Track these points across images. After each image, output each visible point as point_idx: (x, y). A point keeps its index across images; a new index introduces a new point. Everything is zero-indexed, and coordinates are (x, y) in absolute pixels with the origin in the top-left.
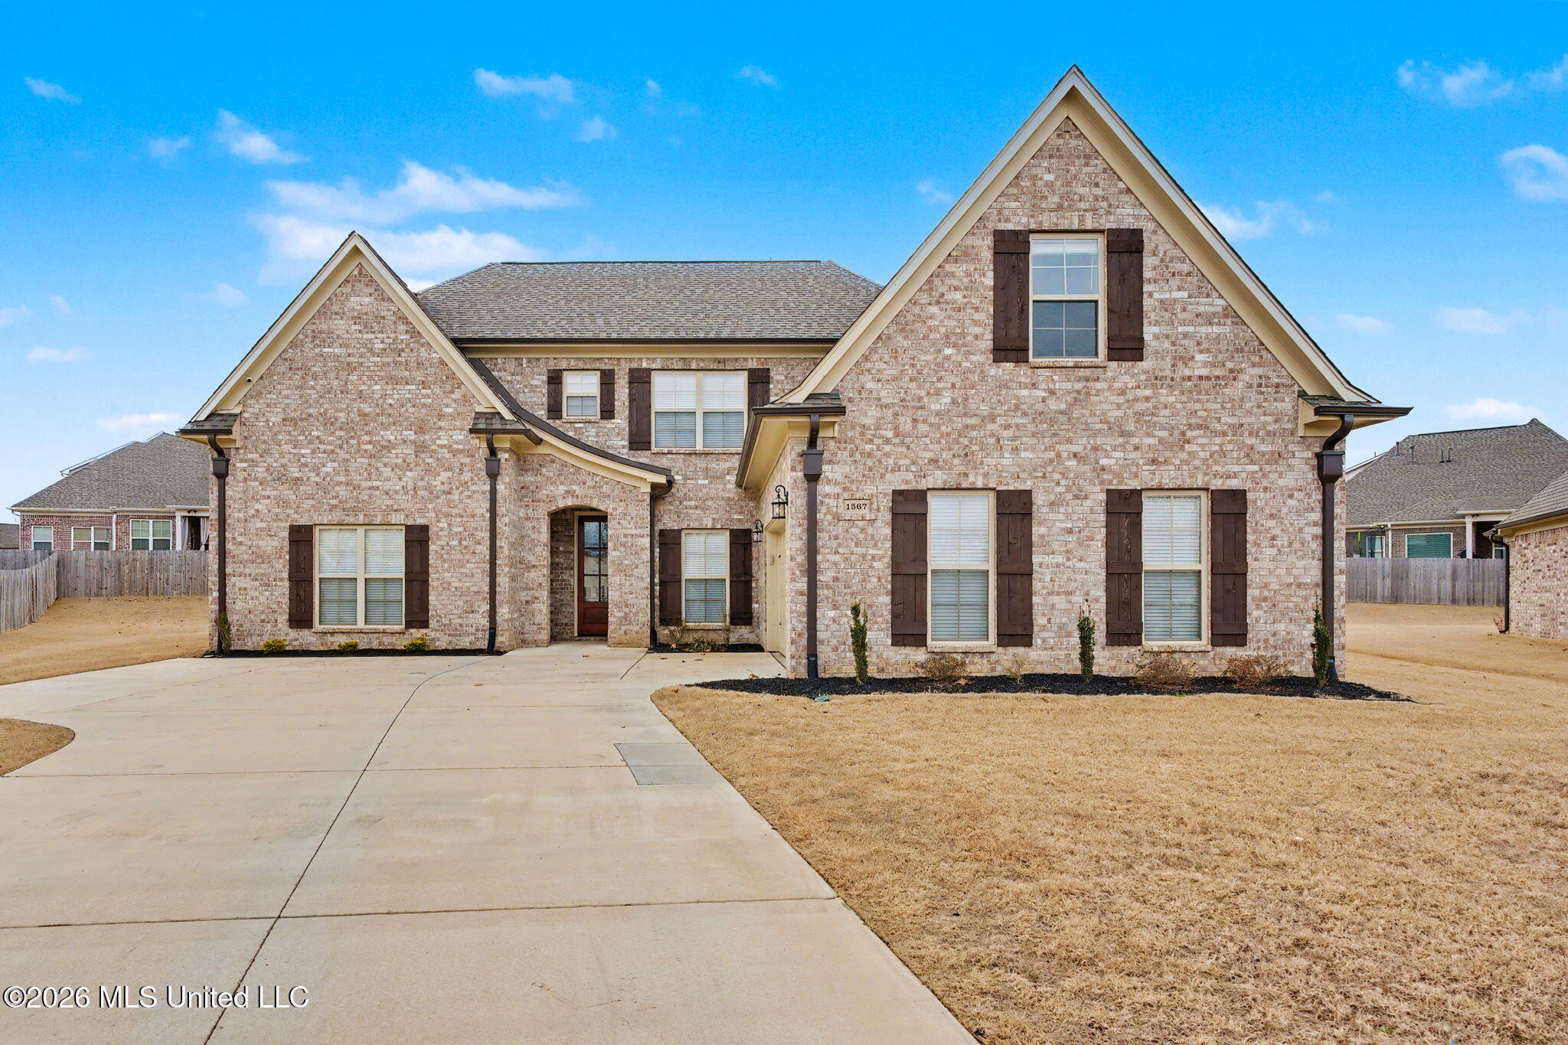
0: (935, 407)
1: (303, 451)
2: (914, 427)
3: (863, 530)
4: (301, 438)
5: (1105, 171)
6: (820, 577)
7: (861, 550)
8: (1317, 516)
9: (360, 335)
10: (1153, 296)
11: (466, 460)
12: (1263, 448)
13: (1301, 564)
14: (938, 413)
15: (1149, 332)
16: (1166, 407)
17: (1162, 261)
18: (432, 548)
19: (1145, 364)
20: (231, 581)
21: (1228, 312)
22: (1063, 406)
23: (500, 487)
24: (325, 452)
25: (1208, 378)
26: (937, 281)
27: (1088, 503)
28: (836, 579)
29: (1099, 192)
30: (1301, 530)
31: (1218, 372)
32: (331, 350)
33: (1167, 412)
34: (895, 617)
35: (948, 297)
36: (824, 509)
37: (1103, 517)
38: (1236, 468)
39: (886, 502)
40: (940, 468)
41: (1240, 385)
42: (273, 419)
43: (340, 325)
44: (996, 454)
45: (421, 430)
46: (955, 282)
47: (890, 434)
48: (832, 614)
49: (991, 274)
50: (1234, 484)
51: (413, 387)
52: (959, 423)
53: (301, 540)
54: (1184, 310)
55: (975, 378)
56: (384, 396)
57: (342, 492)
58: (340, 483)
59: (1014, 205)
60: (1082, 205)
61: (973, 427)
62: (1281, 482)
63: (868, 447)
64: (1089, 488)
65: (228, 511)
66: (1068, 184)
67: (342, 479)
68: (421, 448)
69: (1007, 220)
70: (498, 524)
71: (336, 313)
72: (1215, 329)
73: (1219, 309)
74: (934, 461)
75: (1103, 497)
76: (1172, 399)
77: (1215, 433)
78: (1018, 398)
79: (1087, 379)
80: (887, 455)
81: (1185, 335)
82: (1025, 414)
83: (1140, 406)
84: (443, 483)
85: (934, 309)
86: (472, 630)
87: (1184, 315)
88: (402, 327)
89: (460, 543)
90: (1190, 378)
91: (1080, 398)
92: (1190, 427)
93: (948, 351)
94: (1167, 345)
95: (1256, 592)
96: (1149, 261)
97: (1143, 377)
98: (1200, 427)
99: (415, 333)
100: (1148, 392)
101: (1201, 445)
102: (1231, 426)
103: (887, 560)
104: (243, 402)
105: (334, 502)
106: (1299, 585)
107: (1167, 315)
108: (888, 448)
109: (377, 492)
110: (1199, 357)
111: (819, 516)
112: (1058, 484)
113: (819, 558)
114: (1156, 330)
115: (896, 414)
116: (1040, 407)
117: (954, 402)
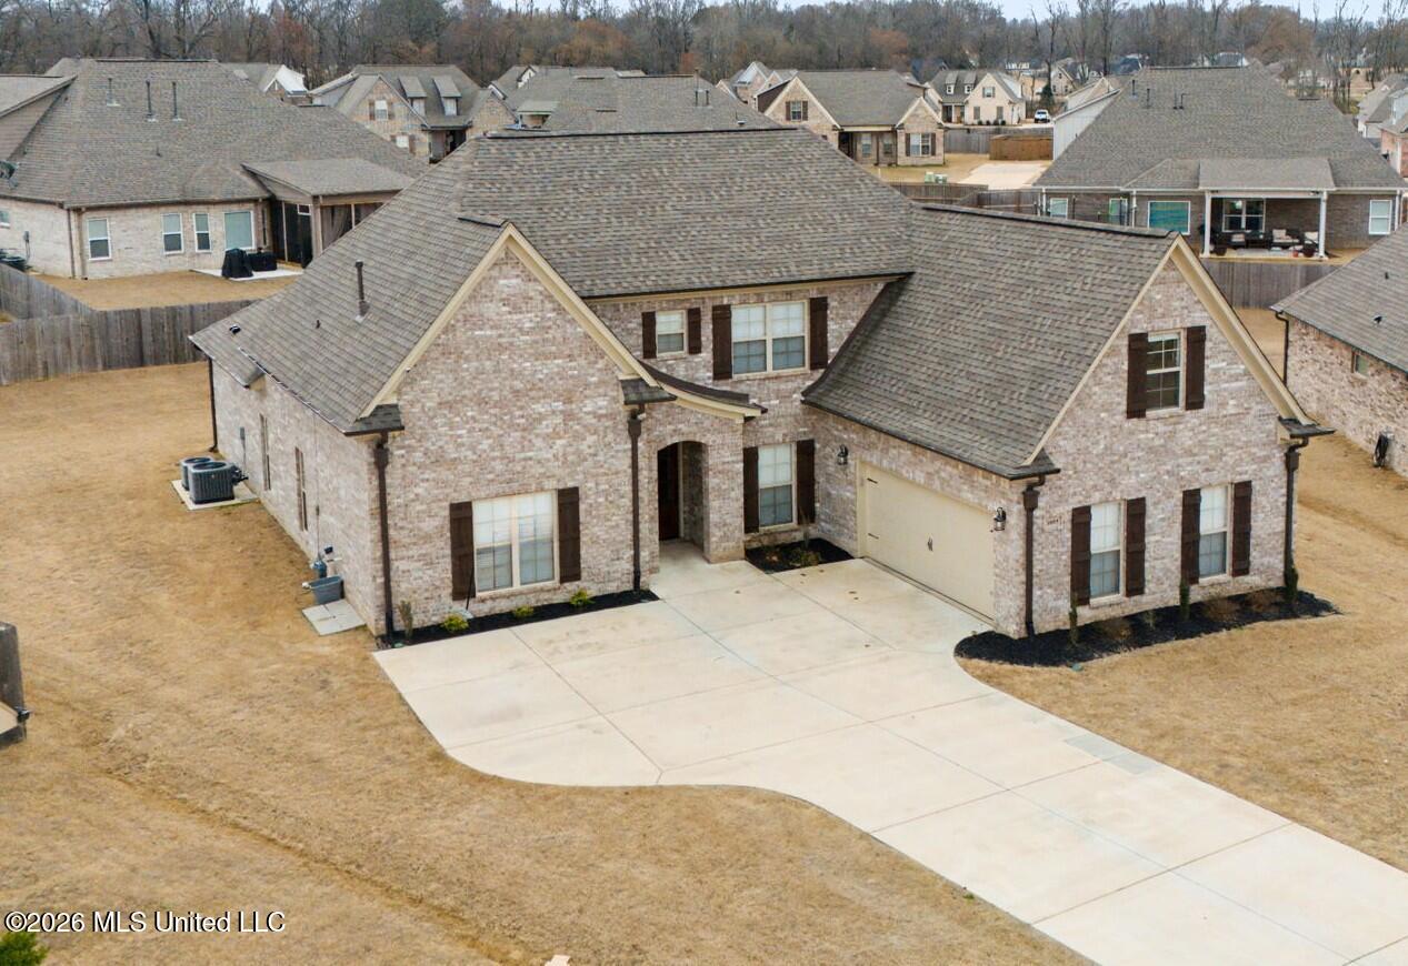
1: (459, 432)
3: (1055, 537)
4: (458, 419)
6: (1034, 571)
7: (1055, 550)
8: (1285, 491)
9: (509, 317)
10: (1210, 365)
11: (609, 424)
12: (1260, 454)
13: (1277, 521)
15: (1207, 391)
17: (1215, 344)
18: (582, 507)
21: (1246, 373)
22: (1162, 442)
23: (640, 444)
24: (480, 430)
25: (1235, 415)
27: (1173, 501)
28: (1042, 570)
30: (1277, 500)
31: (1240, 410)
32: (482, 333)
33: (1214, 439)
34: (1073, 589)
35: (1105, 380)
36: (1036, 527)
37: (1181, 508)
38: (1246, 468)
39: (1069, 517)
41: (1250, 417)
42: (428, 404)
43: (490, 308)
45: (569, 401)
46: (1108, 370)
47: (1071, 472)
49: (1127, 363)
50: (1245, 478)
51: (561, 361)
52: (1108, 459)
53: (461, 516)
54: (1225, 374)
55: (1118, 430)
56: (534, 372)
57: (499, 466)
58: (494, 459)
59: (1140, 317)
60: (1176, 314)
61: (1116, 462)
62: (1269, 473)
63: (1059, 482)
64: (1175, 492)
65: (390, 499)
66: (1168, 300)
67: (497, 454)
68: (568, 416)
69: (1135, 329)
71: (486, 296)
72: (1240, 384)
73: (1242, 371)
74: (1094, 487)
75: (1181, 496)
76: (1216, 430)
77: (1237, 448)
78: (1140, 439)
81: (1225, 390)
82: (1143, 449)
83: (1200, 437)
84: (589, 447)
86: (619, 575)
88: (549, 306)
89: (606, 499)
90: (1226, 416)
91: (1172, 436)
93: (1103, 415)
94: (1216, 397)
95: (1254, 542)
96: (1208, 345)
97: (1204, 418)
98: (1230, 445)
99: (561, 311)
100: (1205, 428)
101: (1230, 456)
102: (1245, 443)
103: (1068, 553)
104: (399, 392)
105: (491, 476)
106: (1276, 534)
108: (1070, 482)
109: (530, 462)
110: (1230, 402)
111: (1033, 531)
112: (1159, 491)
113: (1033, 558)
114: (1211, 388)
116: (1150, 444)
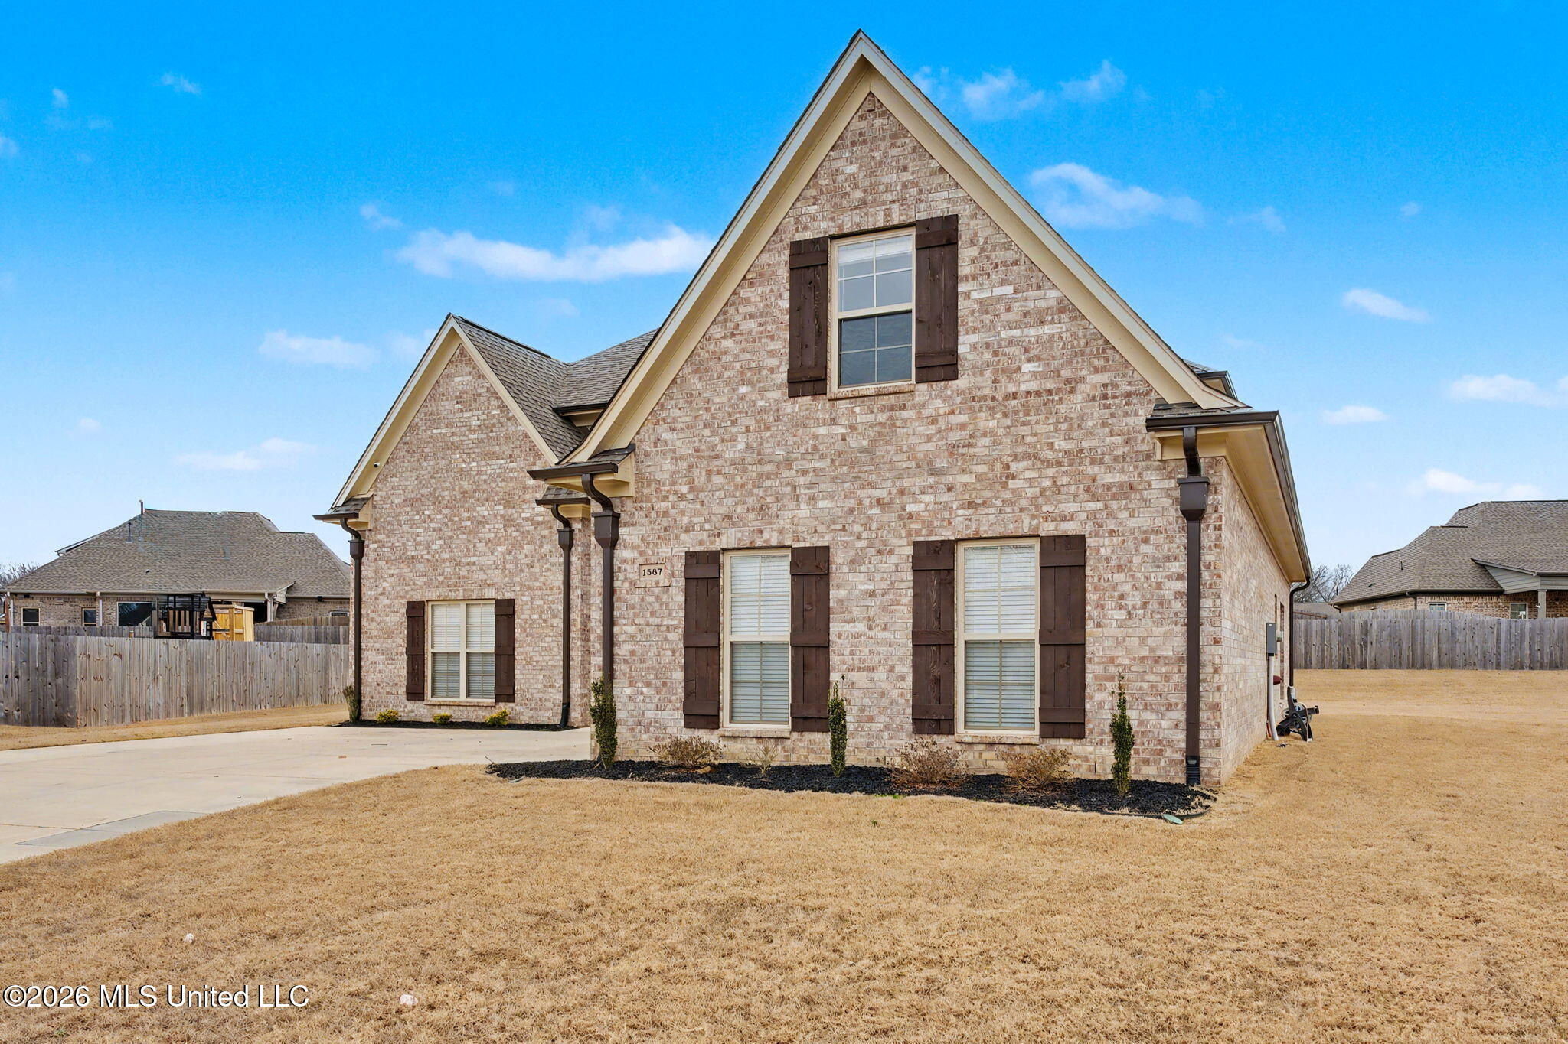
0: (729, 455)
1: (418, 530)
2: (709, 480)
3: (658, 598)
4: (417, 517)
5: (915, 149)
6: (616, 650)
7: (655, 620)
8: (1180, 566)
9: (461, 415)
10: (971, 294)
11: (545, 532)
12: (1108, 479)
13: (1158, 631)
14: (733, 463)
15: (965, 344)
16: (985, 434)
17: (982, 250)
18: (517, 621)
19: (961, 383)
20: (365, 655)
21: (1064, 307)
22: (865, 443)
23: (574, 559)
24: (434, 530)
25: (1038, 393)
26: (731, 310)
27: (894, 559)
28: (632, 653)
29: (907, 177)
30: (1159, 586)
31: (1050, 384)
32: (439, 431)
33: (986, 441)
34: (688, 694)
35: (744, 327)
36: (621, 576)
37: (910, 576)
38: (1072, 507)
39: (679, 565)
40: (734, 525)
41: (1079, 398)
42: (396, 501)
43: (446, 407)
44: (792, 506)
45: (508, 505)
46: (749, 309)
47: (684, 489)
48: (628, 691)
49: (787, 295)
50: (1070, 528)
51: (502, 462)
52: (753, 471)
53: (416, 614)
54: (1009, 309)
55: (769, 418)
56: (479, 473)
57: (448, 569)
58: (444, 561)
59: (812, 209)
60: (889, 197)
61: (768, 476)
62: (1133, 523)
63: (663, 505)
64: (895, 542)
65: (364, 590)
66: (872, 173)
67: (446, 556)
68: (508, 522)
69: (806, 228)
70: (572, 597)
71: (443, 395)
72: (1047, 329)
73: (1053, 303)
74: (728, 517)
75: (910, 550)
76: (992, 424)
77: (1048, 463)
78: (815, 437)
79: (892, 409)
80: (682, 513)
81: (1011, 342)
82: (823, 456)
83: (954, 437)
84: (526, 556)
85: (728, 343)
86: (551, 705)
87: (1007, 317)
88: (494, 402)
89: (540, 616)
90: (1015, 396)
91: (885, 432)
92: (1015, 457)
93: (743, 390)
94: (988, 356)
95: (1099, 669)
96: (966, 252)
97: (958, 400)
98: (1026, 456)
99: (503, 407)
100: (963, 418)
101: (1027, 479)
102: (1068, 453)
103: (681, 631)
104: (374, 487)
105: (441, 578)
106: (1157, 660)
107: (988, 318)
108: (682, 505)
109: (474, 568)
110: (1027, 367)
111: (617, 584)
112: (859, 538)
113: (616, 630)
114: (973, 338)
115: (690, 466)
116: (839, 446)
117: (748, 448)
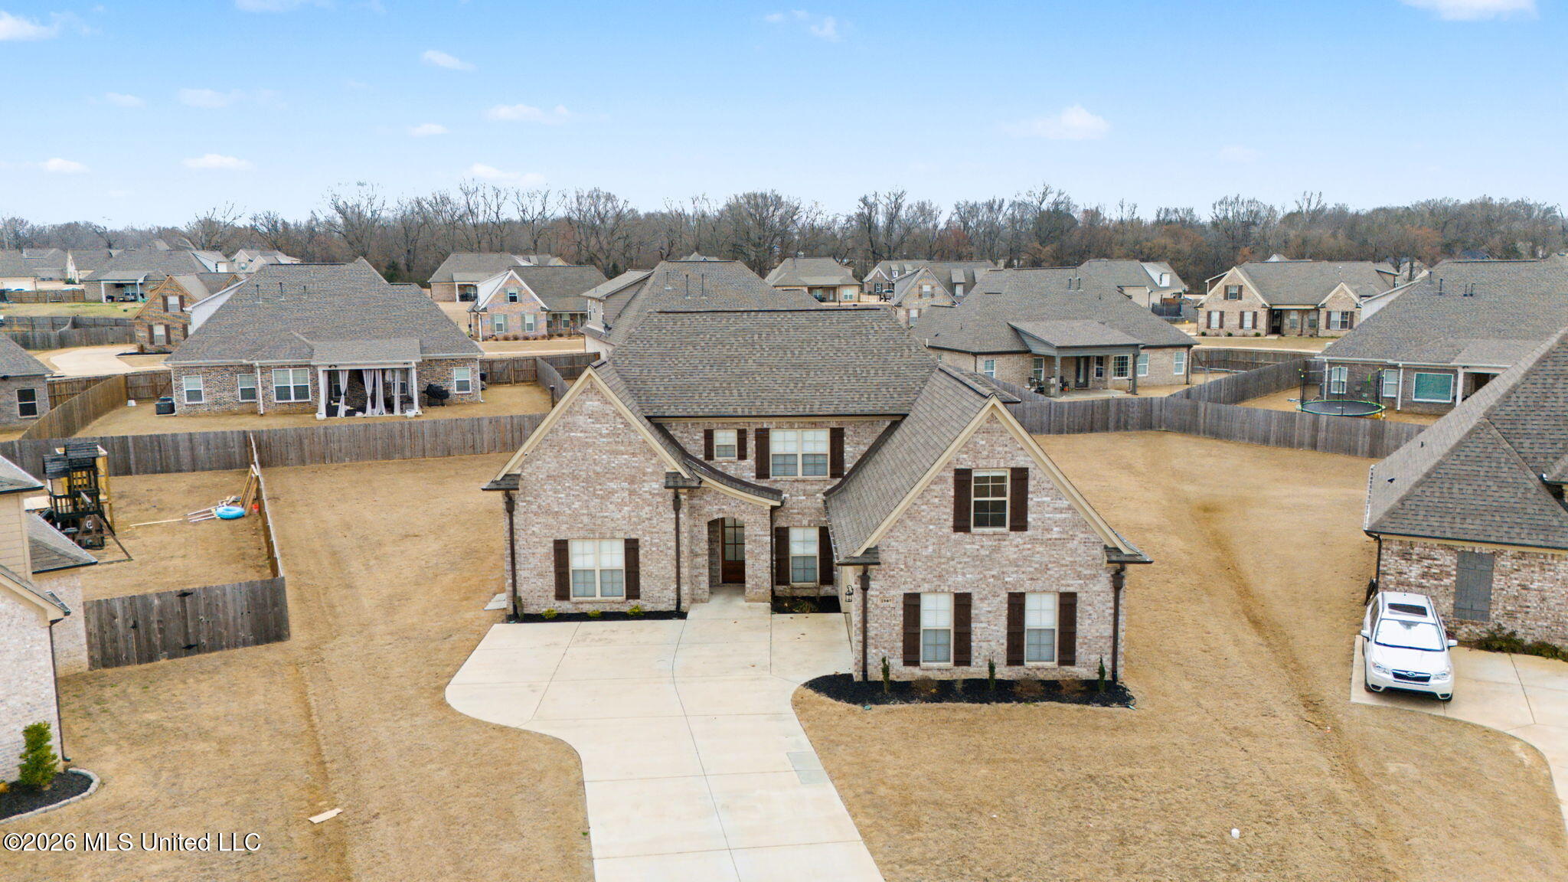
0: (924, 554)
2: (915, 563)
3: (889, 612)
5: (1010, 439)
6: (869, 634)
7: (888, 621)
8: (1112, 604)
10: (1033, 499)
12: (1085, 573)
13: (1102, 627)
14: (926, 557)
15: (1030, 518)
16: (1038, 553)
19: (1029, 533)
21: (1069, 508)
22: (988, 553)
26: (926, 493)
27: (999, 599)
28: (876, 635)
29: (1007, 449)
30: (1103, 611)
31: (1065, 536)
33: (1038, 555)
34: (905, 653)
35: (931, 501)
36: (870, 602)
37: (1006, 605)
38: (1072, 582)
39: (901, 599)
40: (927, 582)
41: (1075, 542)
44: (954, 576)
46: (936, 494)
47: (903, 567)
48: (874, 651)
49: (952, 490)
50: (1071, 589)
52: (936, 561)
54: (1048, 506)
55: (945, 539)
59: (965, 456)
60: (999, 456)
61: (944, 563)
62: (1095, 589)
63: (892, 573)
64: (999, 591)
66: (992, 446)
69: (961, 464)
72: (1064, 516)
74: (924, 579)
75: (1007, 595)
76: (1041, 549)
77: (1063, 566)
78: (965, 549)
79: (999, 540)
80: (901, 577)
81: (1049, 519)
82: (969, 557)
83: (1025, 553)
85: (925, 507)
87: (1048, 509)
90: (1050, 539)
91: (996, 549)
92: (1050, 562)
93: (931, 527)
94: (1040, 523)
95: (1081, 640)
97: (1027, 539)
98: (1055, 562)
100: (1029, 546)
101: (1054, 571)
102: (1071, 562)
103: (901, 626)
106: (1102, 637)
107: (1040, 509)
108: (902, 573)
110: (1055, 529)
111: (868, 606)
113: (868, 625)
114: (1034, 516)
115: (905, 557)
116: (976, 553)
117: (934, 551)
